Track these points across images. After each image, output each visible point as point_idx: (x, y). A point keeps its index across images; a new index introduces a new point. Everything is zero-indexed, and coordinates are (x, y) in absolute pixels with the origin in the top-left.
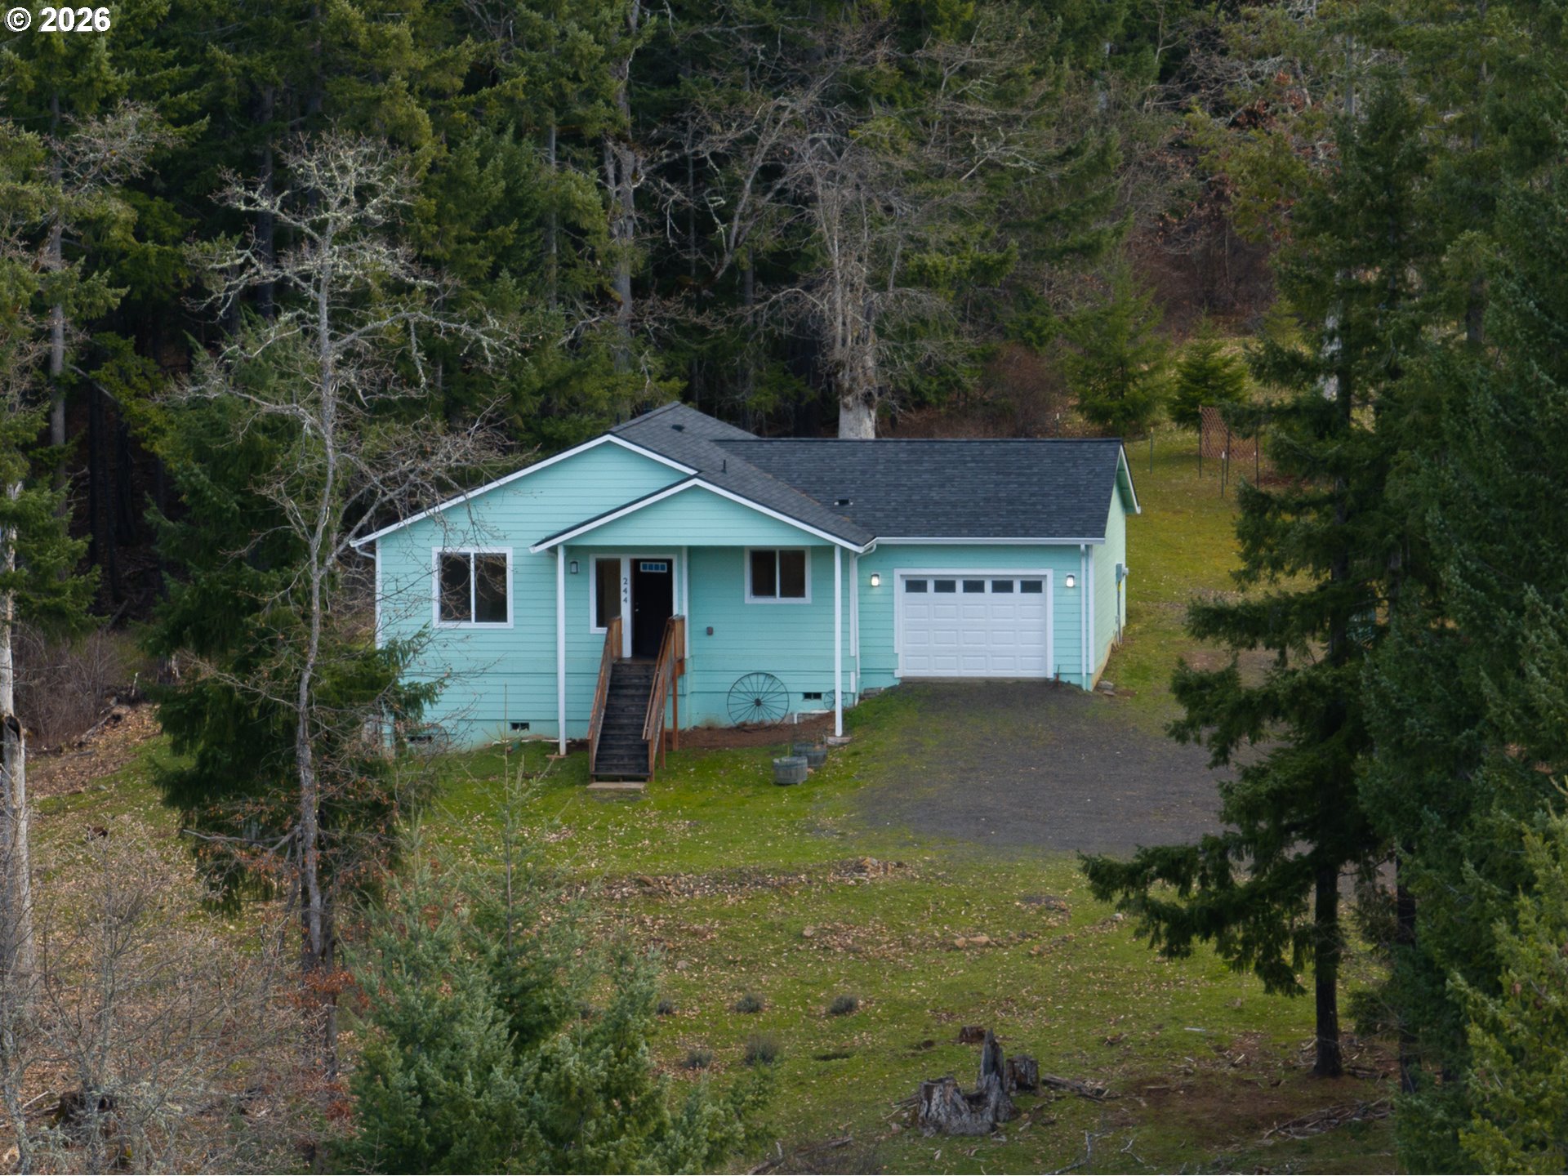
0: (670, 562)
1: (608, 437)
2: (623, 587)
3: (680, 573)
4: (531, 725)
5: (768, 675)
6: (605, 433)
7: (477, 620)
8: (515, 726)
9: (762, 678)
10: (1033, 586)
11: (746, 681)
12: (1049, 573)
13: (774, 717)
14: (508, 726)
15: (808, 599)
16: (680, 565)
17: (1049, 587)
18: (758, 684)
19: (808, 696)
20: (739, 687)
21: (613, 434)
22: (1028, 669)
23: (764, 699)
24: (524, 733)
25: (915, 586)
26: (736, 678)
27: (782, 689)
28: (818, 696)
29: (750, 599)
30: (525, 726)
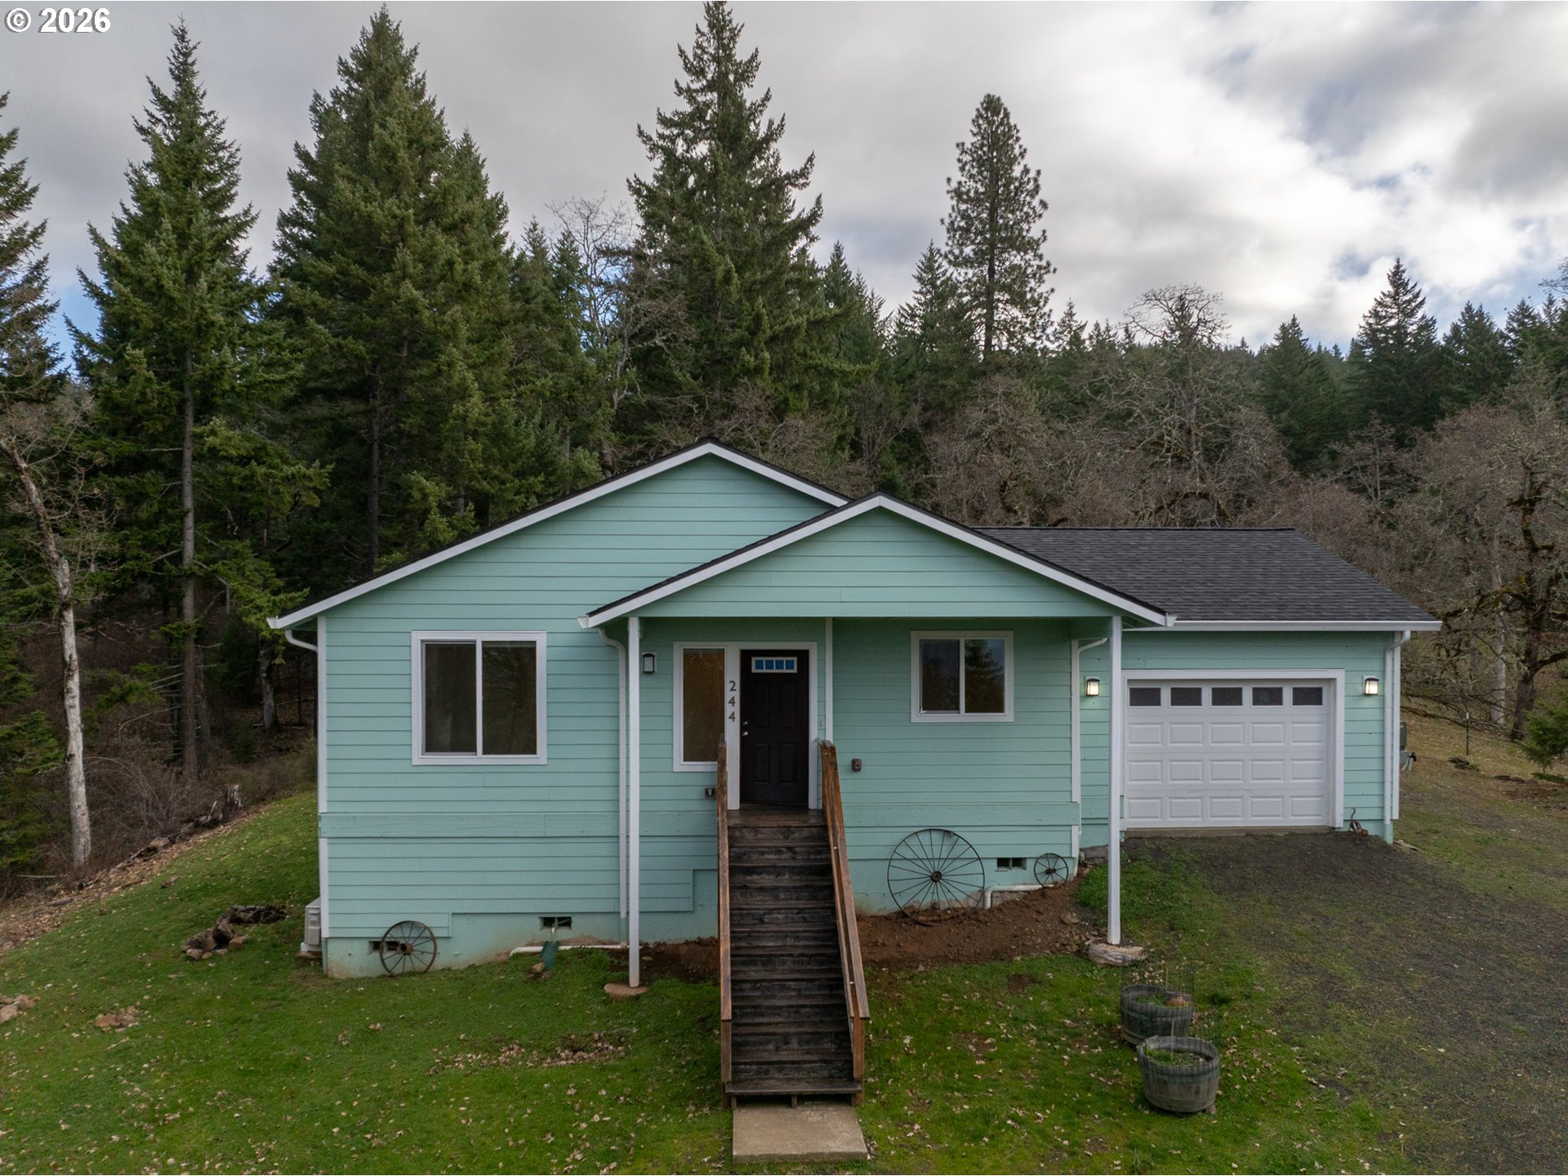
0: (803, 656)
1: (709, 448)
2: (728, 695)
3: (822, 673)
4: (574, 919)
5: (947, 833)
6: (701, 442)
7: (485, 752)
8: (548, 922)
9: (935, 835)
10: (1309, 695)
11: (913, 841)
12: (1339, 675)
13: (961, 897)
14: (538, 922)
15: (1009, 714)
16: (822, 661)
17: (1341, 696)
18: (935, 846)
19: (1003, 862)
20: (904, 852)
21: (717, 441)
22: (1303, 816)
23: (946, 868)
24: (563, 934)
25: (1143, 696)
26: (896, 837)
27: (971, 854)
28: (1018, 862)
29: (919, 716)
30: (565, 922)
